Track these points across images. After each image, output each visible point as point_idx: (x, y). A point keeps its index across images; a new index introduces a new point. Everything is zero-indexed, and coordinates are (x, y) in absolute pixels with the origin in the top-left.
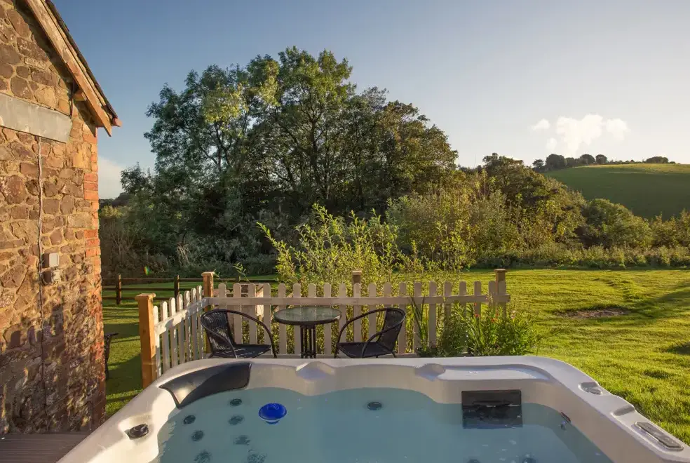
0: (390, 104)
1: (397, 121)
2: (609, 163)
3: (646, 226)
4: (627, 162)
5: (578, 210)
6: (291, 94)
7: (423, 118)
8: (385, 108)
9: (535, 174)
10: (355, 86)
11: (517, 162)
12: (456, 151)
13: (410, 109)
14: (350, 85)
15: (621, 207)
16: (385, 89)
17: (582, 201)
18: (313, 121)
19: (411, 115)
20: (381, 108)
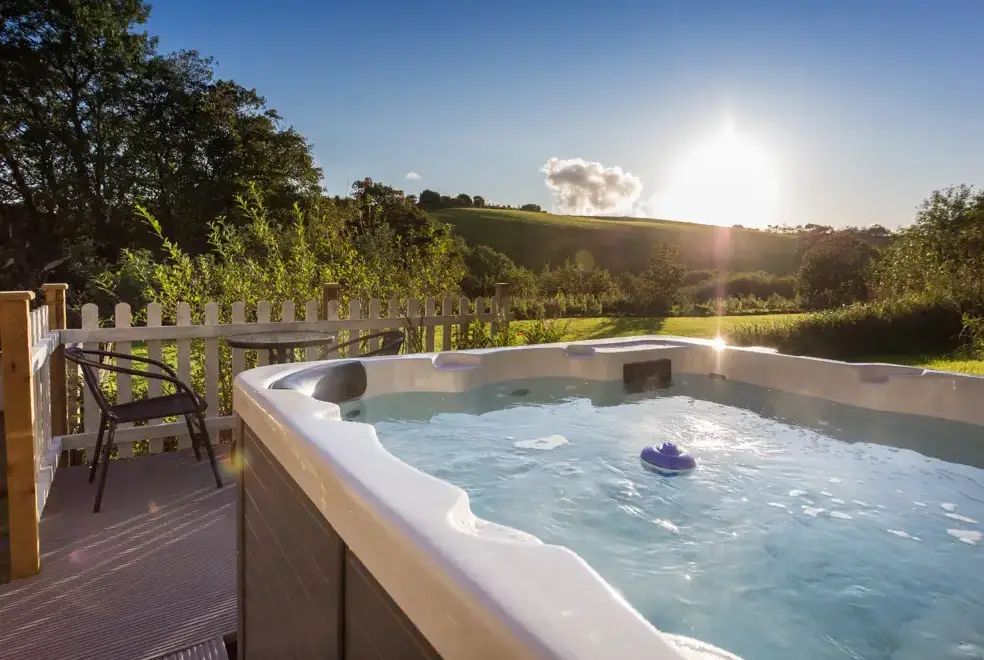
0: (219, 83)
1: (230, 111)
2: (486, 207)
3: (531, 277)
4: (504, 208)
5: (461, 257)
6: (22, 26)
7: (272, 113)
8: (212, 88)
9: (418, 210)
10: (156, 40)
11: (396, 192)
12: (320, 169)
13: (253, 98)
14: (145, 35)
15: (503, 257)
16: (212, 58)
17: (466, 248)
18: (76, 86)
19: (253, 106)
20: (204, 87)
